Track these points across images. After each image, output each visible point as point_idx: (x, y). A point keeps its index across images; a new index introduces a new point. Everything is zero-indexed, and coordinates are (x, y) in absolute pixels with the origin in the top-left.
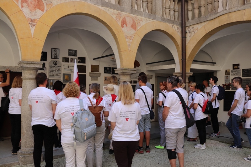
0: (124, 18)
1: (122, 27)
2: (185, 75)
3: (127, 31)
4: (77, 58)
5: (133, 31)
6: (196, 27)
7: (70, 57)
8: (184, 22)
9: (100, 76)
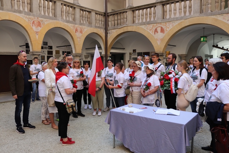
0: (77, 28)
1: (76, 32)
2: (107, 56)
3: (78, 34)
4: (48, 46)
5: (81, 35)
6: (112, 31)
7: (44, 46)
8: (106, 28)
9: (60, 57)
